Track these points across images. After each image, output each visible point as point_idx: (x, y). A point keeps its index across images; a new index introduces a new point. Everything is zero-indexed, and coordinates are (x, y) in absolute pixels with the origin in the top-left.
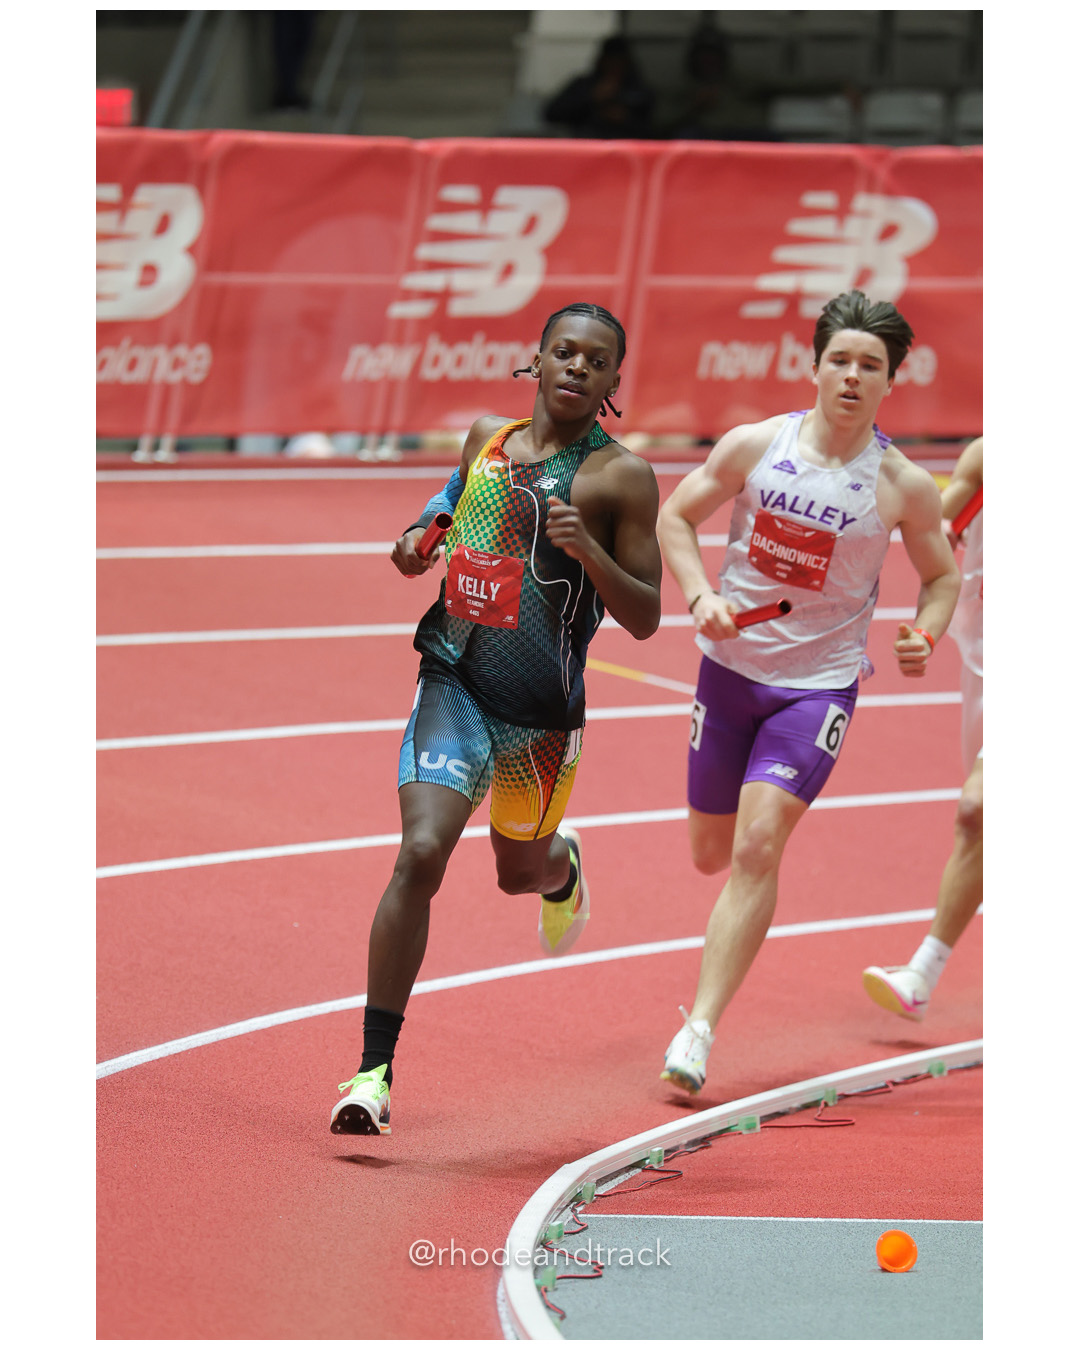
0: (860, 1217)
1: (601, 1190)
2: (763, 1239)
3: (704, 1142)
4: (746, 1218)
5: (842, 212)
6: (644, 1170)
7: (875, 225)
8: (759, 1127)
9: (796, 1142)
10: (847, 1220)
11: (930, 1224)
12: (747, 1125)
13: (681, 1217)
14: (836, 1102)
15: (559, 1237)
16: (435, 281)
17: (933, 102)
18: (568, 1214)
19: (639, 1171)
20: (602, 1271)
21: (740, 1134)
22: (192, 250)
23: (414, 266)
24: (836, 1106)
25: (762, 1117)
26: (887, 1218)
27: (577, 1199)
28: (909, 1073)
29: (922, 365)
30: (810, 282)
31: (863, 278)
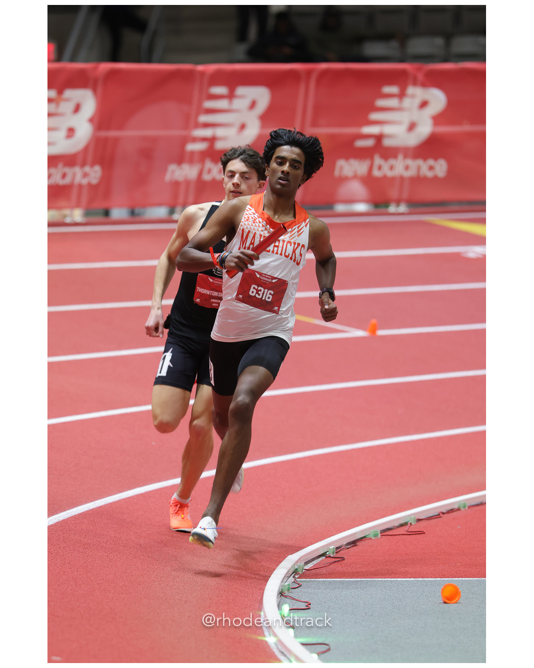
0: (432, 578)
1: (307, 567)
2: (386, 589)
3: (354, 543)
4: (377, 579)
5: (402, 95)
6: (326, 557)
7: (417, 102)
8: (379, 536)
9: (398, 542)
10: (425, 579)
11: (465, 580)
12: (374, 535)
13: (345, 579)
14: (416, 523)
15: (288, 590)
16: (208, 133)
17: (439, 41)
18: (291, 579)
19: (324, 558)
20: (310, 606)
21: (371, 539)
22: (91, 120)
23: (198, 125)
24: (415, 524)
25: (381, 531)
26: (445, 577)
27: (295, 572)
28: (449, 508)
29: (441, 168)
30: (387, 130)
31: (412, 127)
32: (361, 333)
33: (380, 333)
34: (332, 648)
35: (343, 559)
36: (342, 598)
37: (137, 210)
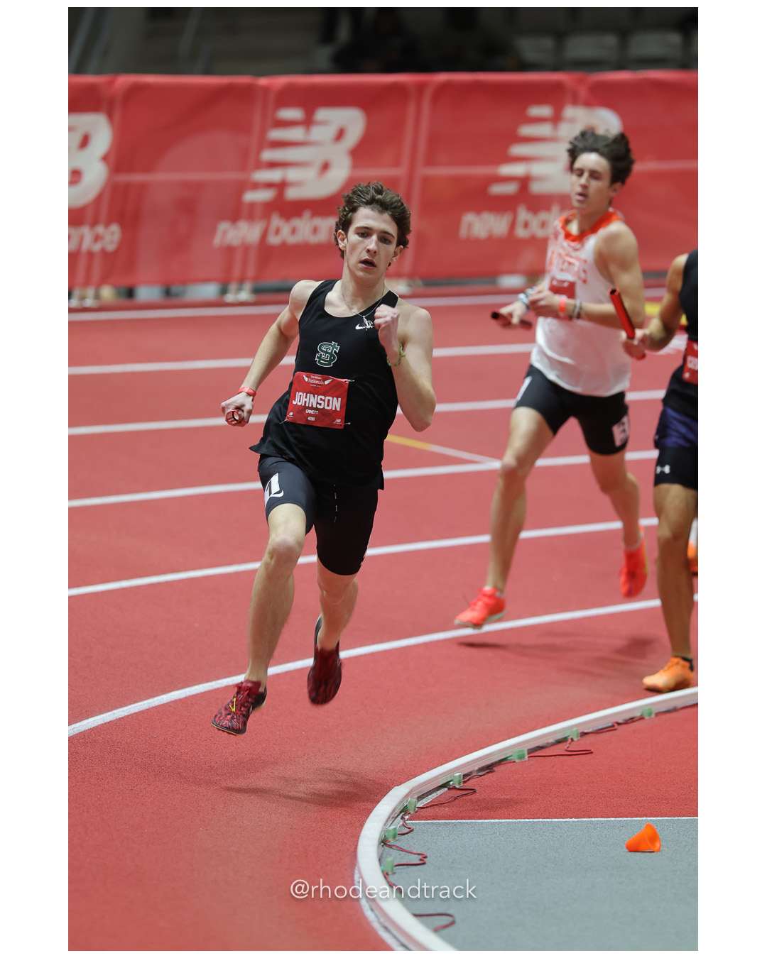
0: (602, 817)
1: (420, 804)
2: (536, 834)
3: (489, 768)
4: (523, 820)
5: (556, 119)
6: (449, 789)
7: (577, 129)
8: (526, 757)
9: (553, 766)
10: (593, 819)
12: (519, 756)
13: (477, 821)
14: (579, 738)
15: (394, 837)
16: (275, 175)
17: (611, 40)
18: (399, 822)
19: (446, 789)
20: (425, 859)
21: (514, 762)
22: (105, 158)
23: (260, 165)
24: (578, 740)
25: (528, 750)
26: (621, 817)
27: (405, 811)
28: (628, 716)
30: (536, 169)
34: (458, 920)
36: (472, 848)
37: (175, 289)
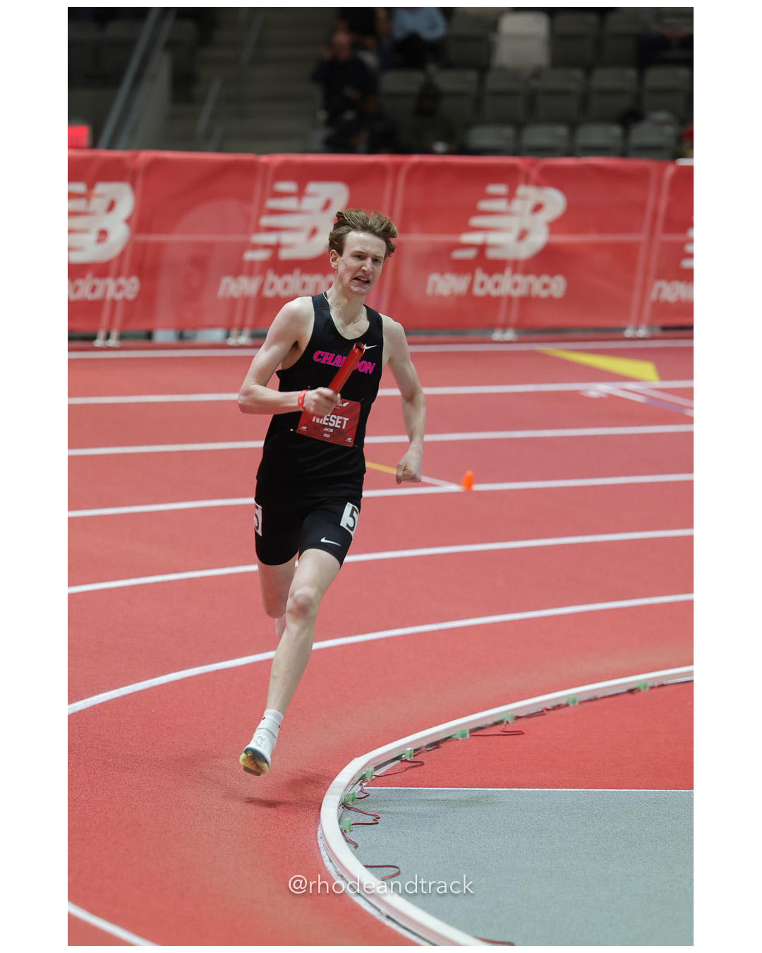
0: (529, 788)
1: (377, 773)
3: (436, 744)
4: (462, 789)
5: (511, 196)
6: (402, 761)
7: (530, 205)
8: (468, 736)
9: (490, 744)
10: (521, 789)
12: (462, 735)
14: (514, 721)
15: (353, 801)
16: (271, 238)
17: (562, 131)
18: (358, 787)
19: (399, 761)
20: (378, 820)
21: (458, 740)
22: (128, 221)
23: (259, 229)
24: (512, 723)
25: (470, 730)
26: (545, 788)
27: (363, 778)
28: (555, 704)
29: (558, 286)
30: (492, 238)
31: (523, 235)
32: (454, 488)
33: (478, 487)
34: (402, 871)
35: (422, 764)
37: (187, 333)
